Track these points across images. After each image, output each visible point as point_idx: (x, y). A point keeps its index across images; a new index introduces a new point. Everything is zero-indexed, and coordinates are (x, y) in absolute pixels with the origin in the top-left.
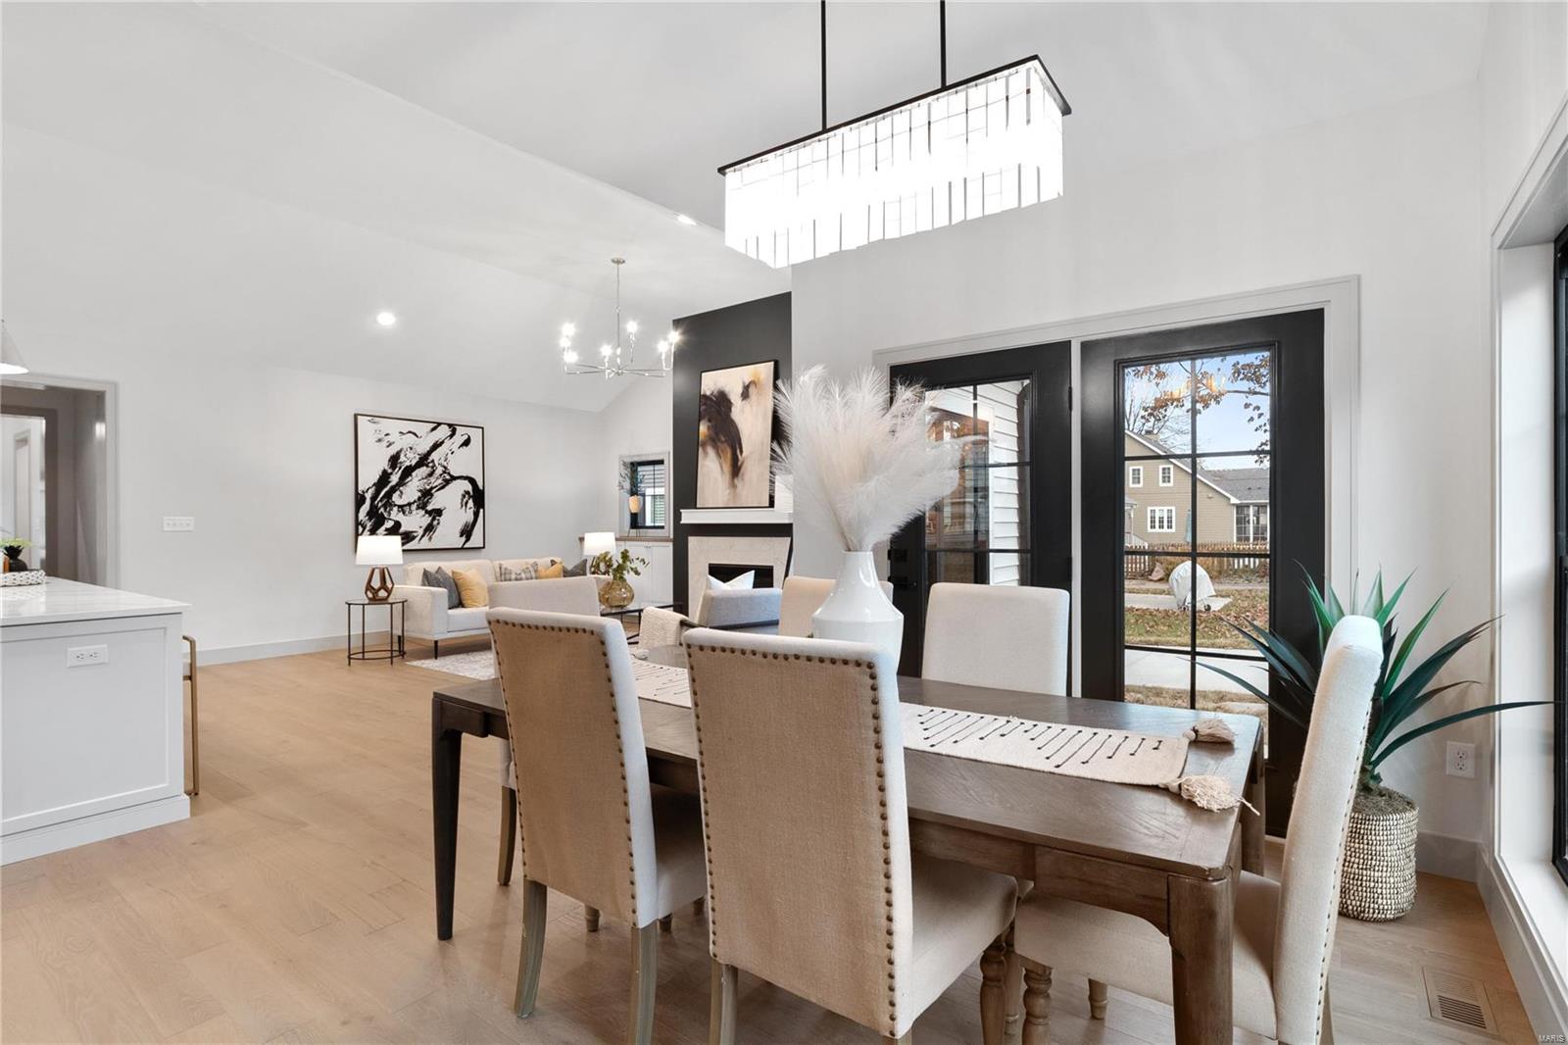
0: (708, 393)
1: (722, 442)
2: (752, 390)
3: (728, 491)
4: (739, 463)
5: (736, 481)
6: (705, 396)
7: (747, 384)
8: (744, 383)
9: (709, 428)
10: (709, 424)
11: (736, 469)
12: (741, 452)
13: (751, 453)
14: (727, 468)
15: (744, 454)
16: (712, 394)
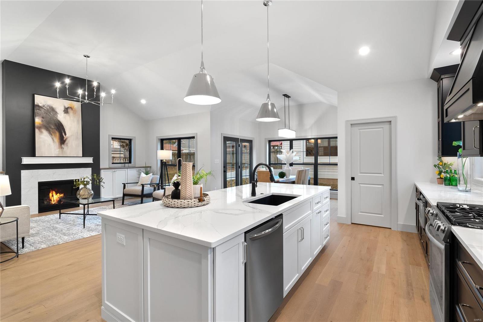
0: (40, 105)
1: (52, 129)
2: (69, 110)
3: (58, 150)
4: (64, 139)
5: (63, 146)
6: (38, 106)
7: (66, 107)
8: (65, 107)
9: (42, 121)
10: (42, 119)
11: (62, 141)
12: (65, 134)
13: (71, 136)
14: (57, 140)
15: (67, 135)
16: (44, 106)
